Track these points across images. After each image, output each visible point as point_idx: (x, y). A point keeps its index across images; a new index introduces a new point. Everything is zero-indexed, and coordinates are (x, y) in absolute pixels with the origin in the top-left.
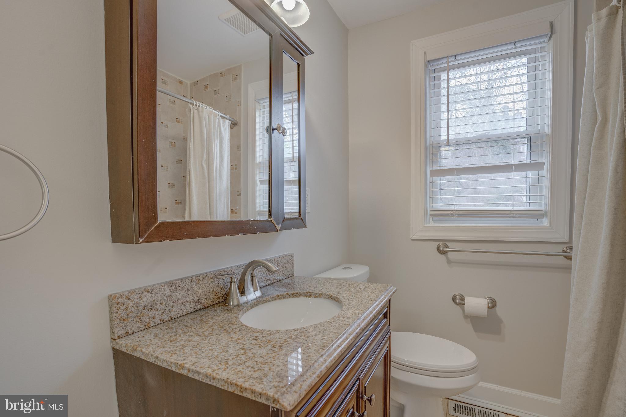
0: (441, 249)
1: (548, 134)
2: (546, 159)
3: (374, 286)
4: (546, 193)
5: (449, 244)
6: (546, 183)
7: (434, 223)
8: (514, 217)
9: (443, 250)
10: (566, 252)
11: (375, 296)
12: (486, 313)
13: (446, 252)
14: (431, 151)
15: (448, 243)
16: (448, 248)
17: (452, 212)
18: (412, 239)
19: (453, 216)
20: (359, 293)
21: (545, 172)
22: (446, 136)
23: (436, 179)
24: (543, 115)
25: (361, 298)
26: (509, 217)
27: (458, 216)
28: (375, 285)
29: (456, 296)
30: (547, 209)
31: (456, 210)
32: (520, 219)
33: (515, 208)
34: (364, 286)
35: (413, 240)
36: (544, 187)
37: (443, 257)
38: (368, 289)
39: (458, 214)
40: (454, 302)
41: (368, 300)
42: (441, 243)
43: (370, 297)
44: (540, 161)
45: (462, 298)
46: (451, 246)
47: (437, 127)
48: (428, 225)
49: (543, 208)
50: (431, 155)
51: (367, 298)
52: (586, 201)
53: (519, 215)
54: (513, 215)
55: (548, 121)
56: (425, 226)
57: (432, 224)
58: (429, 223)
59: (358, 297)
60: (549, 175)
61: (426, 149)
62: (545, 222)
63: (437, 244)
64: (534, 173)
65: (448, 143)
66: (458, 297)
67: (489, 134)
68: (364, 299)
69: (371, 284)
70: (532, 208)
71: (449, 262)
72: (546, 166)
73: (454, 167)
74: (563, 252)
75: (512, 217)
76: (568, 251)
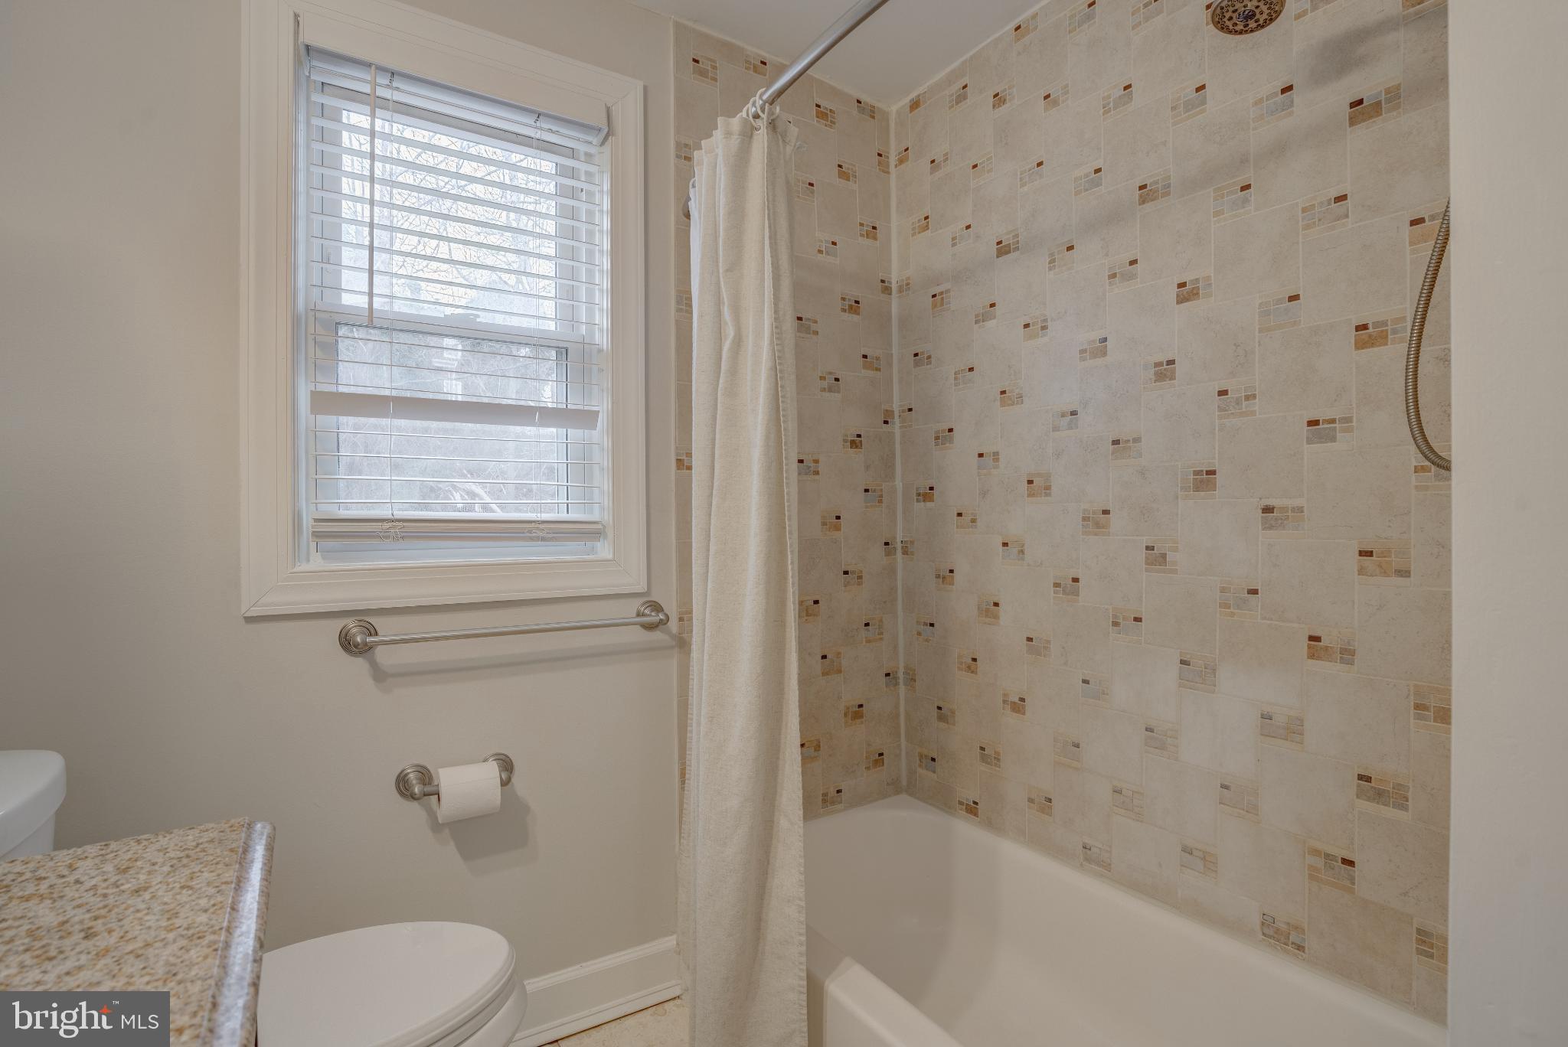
0: (359, 639)
1: (603, 350)
2: (601, 404)
3: (164, 850)
4: (603, 483)
5: (376, 621)
6: (602, 459)
7: (323, 559)
8: (543, 539)
9: (366, 644)
10: (644, 615)
11: (203, 902)
12: (499, 802)
13: (371, 648)
14: (311, 330)
15: (373, 620)
16: (376, 634)
17: (386, 525)
18: (245, 618)
19: (387, 537)
20: (96, 918)
21: (599, 435)
22: (366, 299)
23: (327, 420)
24: (590, 302)
25: (130, 948)
26: (532, 539)
27: (402, 538)
28: (163, 841)
29: (408, 773)
30: (606, 518)
31: (399, 520)
32: (553, 543)
33: (545, 516)
34: (109, 867)
35: (250, 620)
36: (596, 468)
37: (359, 663)
38: (142, 877)
39: (402, 532)
40: (401, 794)
41: (175, 941)
42: (351, 623)
43: (178, 922)
44: (586, 408)
45: (426, 776)
46: (387, 627)
47: (329, 259)
48: (304, 567)
49: (595, 516)
50: (311, 343)
51: (163, 935)
52: (714, 503)
53: (554, 533)
54: (541, 534)
55: (603, 320)
56: (297, 569)
57: (317, 562)
58: (308, 561)
59: (107, 951)
60: (607, 442)
61: (296, 320)
62: (604, 550)
63: (337, 625)
64: (575, 434)
65: (370, 320)
66: (411, 776)
67: (478, 320)
68: (147, 945)
69: (139, 842)
70: (573, 516)
71: (379, 675)
72: (602, 421)
73: (387, 393)
74: (638, 615)
75: (538, 539)
76: (646, 611)
